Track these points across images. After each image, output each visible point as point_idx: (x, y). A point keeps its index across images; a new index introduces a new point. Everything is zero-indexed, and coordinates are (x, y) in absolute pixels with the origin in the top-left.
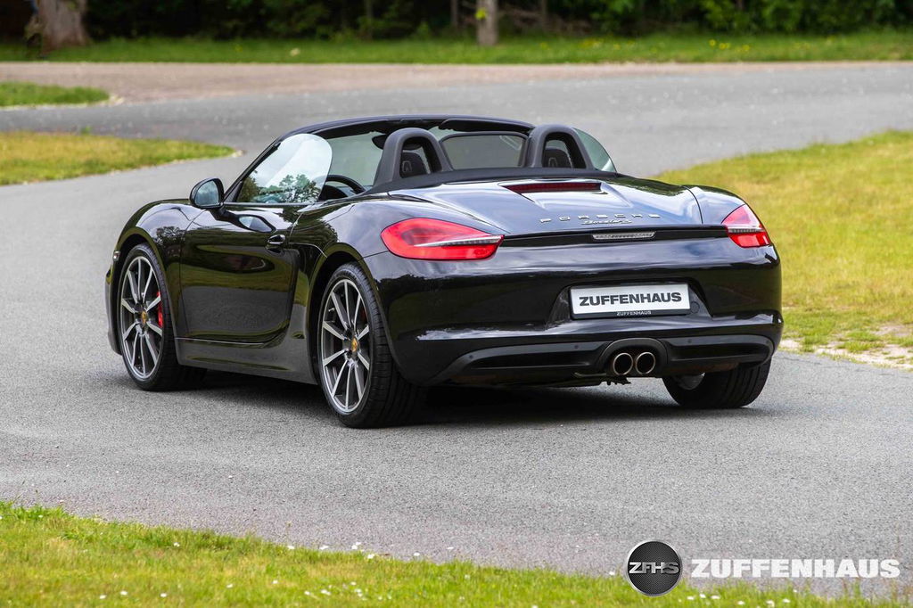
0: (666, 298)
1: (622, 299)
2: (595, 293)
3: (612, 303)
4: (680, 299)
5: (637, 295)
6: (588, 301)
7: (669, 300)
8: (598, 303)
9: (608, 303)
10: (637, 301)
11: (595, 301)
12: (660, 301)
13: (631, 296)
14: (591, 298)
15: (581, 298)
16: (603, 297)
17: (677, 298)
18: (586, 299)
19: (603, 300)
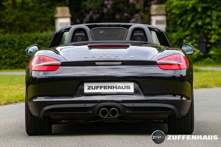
0: (124, 88)
1: (105, 88)
2: (94, 85)
3: (101, 89)
4: (130, 88)
5: (111, 86)
6: (91, 88)
7: (125, 88)
8: (95, 89)
9: (99, 89)
10: (111, 88)
11: (94, 88)
12: (121, 89)
13: (109, 87)
14: (92, 87)
15: (88, 87)
16: (97, 87)
17: (129, 88)
18: (90, 87)
19: (97, 88)
